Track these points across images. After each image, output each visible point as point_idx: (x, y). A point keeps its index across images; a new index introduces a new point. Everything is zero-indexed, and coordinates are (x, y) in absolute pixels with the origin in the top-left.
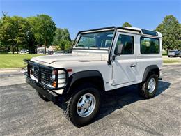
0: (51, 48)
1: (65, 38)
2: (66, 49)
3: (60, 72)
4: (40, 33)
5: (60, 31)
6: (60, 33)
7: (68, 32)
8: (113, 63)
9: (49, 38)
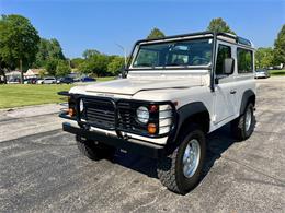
0: (30, 73)
1: (55, 55)
2: (58, 72)
3: (162, 108)
4: (10, 46)
5: (45, 43)
6: (45, 47)
7: (58, 45)
8: (216, 89)
9: (27, 55)
